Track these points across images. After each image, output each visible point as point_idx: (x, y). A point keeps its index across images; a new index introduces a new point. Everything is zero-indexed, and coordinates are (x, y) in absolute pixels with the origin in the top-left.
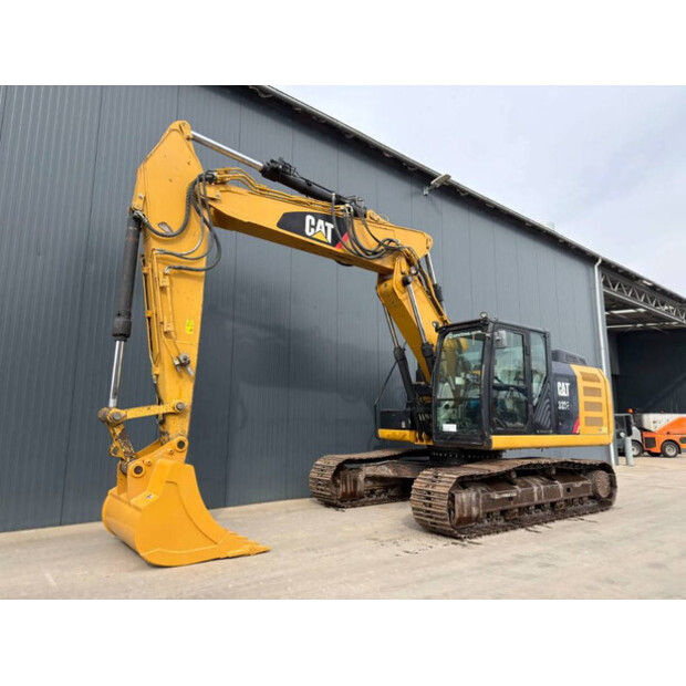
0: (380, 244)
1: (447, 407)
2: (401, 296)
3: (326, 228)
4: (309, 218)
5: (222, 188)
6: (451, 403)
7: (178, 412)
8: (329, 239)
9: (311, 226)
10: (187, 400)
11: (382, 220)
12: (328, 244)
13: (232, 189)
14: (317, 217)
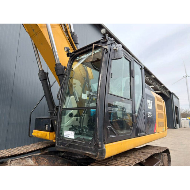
1: (71, 115)
6: (75, 112)
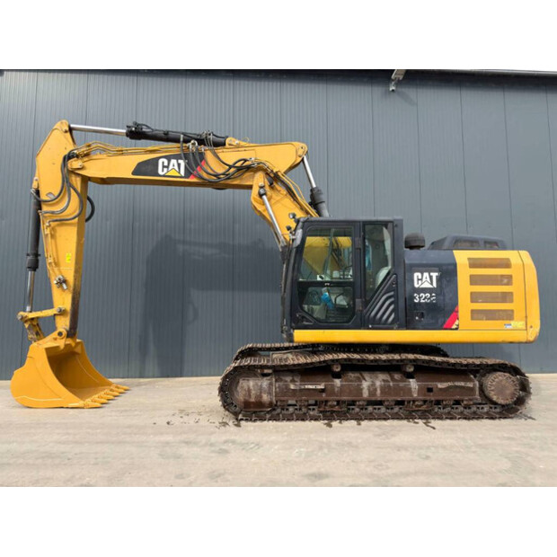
0: (230, 167)
2: (260, 208)
3: (179, 165)
4: (161, 161)
5: (86, 159)
7: (62, 313)
8: (182, 173)
9: (164, 167)
10: (68, 305)
11: (243, 143)
12: (181, 177)
13: (94, 157)
14: (169, 158)
